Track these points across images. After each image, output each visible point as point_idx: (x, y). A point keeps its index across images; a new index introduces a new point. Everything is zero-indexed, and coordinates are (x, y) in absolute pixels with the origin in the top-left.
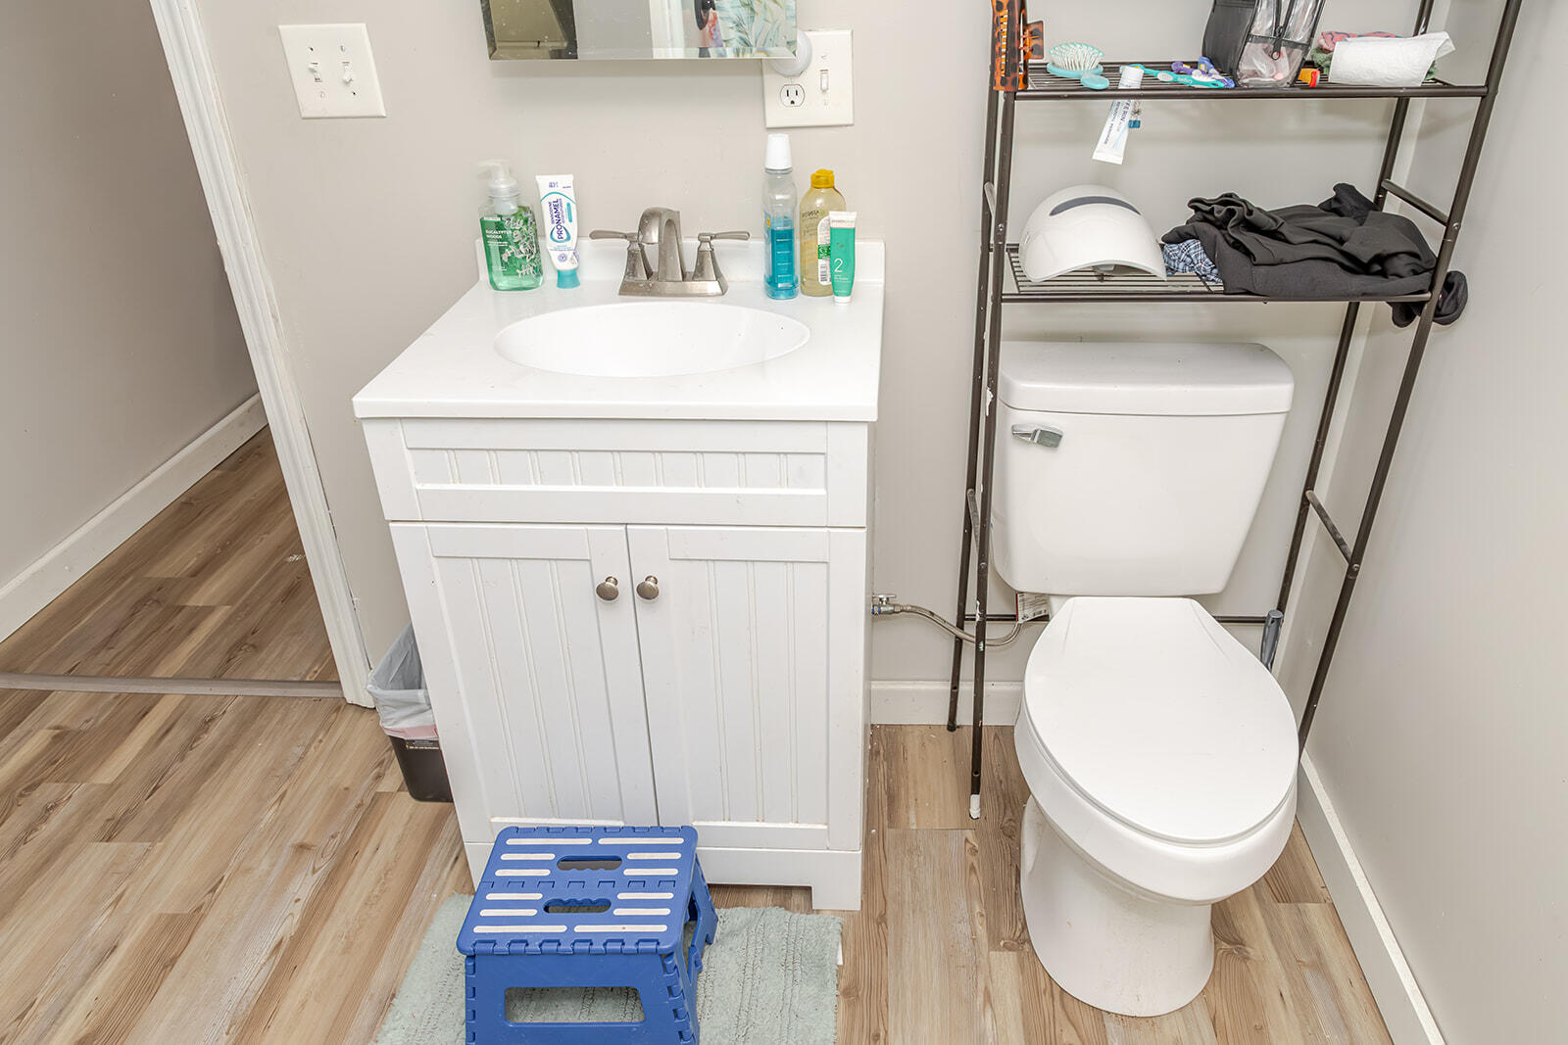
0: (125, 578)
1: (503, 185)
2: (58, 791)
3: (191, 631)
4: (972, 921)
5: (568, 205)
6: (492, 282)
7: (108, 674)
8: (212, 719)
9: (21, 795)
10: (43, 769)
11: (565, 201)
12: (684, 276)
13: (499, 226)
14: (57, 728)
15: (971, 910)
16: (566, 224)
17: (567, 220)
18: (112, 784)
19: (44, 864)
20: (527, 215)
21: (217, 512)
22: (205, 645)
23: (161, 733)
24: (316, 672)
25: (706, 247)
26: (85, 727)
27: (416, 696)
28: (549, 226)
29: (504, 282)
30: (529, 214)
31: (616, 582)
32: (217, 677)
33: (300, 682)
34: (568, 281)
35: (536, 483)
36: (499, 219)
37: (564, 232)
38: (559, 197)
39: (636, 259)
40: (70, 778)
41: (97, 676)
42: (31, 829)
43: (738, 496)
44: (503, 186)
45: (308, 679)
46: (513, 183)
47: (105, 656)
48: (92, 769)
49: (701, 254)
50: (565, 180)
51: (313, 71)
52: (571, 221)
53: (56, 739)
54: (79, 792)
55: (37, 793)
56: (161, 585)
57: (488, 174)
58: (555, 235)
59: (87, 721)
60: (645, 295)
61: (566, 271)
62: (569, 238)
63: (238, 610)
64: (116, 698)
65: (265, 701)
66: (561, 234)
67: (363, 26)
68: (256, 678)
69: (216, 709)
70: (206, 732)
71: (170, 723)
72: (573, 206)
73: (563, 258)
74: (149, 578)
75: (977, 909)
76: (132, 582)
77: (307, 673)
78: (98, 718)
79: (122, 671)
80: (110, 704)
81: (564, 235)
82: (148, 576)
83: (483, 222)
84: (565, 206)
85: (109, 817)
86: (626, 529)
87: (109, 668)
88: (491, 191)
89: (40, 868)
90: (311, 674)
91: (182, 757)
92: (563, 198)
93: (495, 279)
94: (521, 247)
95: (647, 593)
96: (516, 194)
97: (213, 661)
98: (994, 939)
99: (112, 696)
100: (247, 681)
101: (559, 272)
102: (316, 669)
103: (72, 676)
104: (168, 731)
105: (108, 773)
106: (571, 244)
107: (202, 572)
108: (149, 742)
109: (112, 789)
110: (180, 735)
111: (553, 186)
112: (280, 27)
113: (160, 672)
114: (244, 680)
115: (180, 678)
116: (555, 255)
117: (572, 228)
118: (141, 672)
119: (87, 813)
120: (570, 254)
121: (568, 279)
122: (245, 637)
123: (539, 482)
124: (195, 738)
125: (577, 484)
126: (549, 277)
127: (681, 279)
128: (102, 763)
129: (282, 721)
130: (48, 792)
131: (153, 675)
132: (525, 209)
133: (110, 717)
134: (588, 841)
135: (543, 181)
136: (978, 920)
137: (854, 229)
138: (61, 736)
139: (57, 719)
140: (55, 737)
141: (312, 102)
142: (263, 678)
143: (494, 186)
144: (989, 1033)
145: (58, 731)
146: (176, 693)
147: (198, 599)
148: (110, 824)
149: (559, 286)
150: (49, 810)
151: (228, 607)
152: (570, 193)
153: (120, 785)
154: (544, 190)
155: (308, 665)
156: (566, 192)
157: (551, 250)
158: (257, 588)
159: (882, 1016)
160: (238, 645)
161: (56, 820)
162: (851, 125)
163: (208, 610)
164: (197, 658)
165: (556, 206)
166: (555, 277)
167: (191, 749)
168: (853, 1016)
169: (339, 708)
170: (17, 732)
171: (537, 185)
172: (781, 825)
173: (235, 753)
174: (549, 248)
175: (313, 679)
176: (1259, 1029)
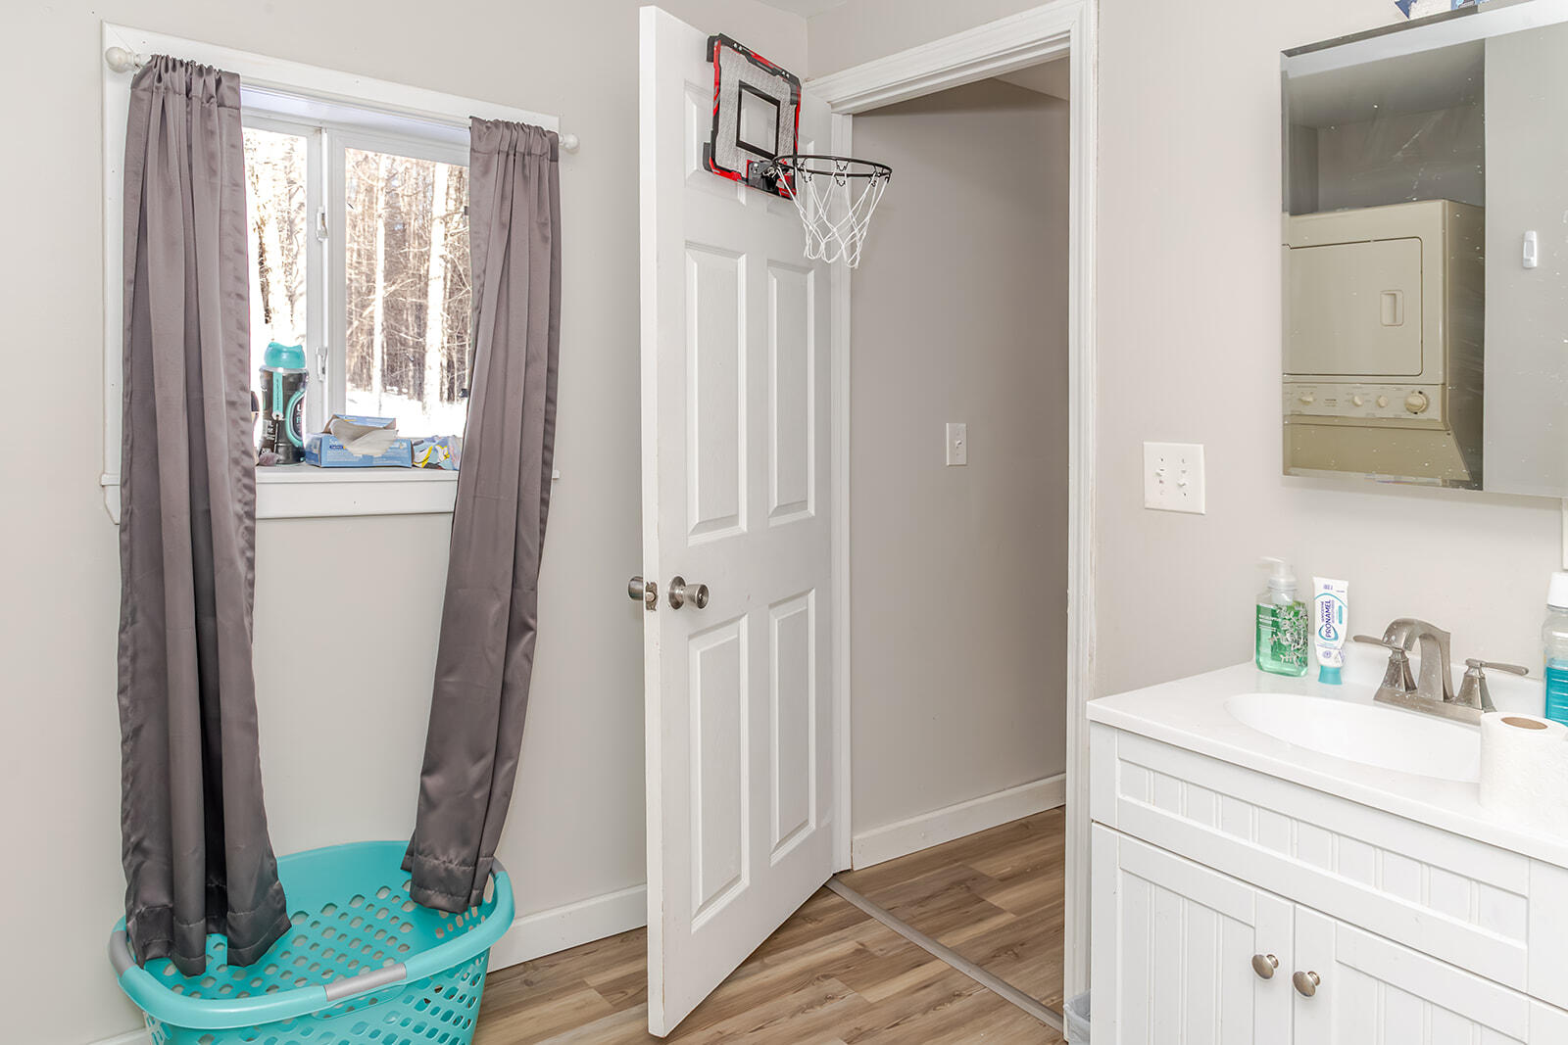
0: (956, 861)
2: (839, 989)
3: (980, 920)
5: (1340, 607)
6: (1258, 662)
7: (910, 923)
8: (959, 995)
9: (818, 979)
10: (840, 968)
11: (1337, 604)
12: (1446, 697)
13: (1274, 613)
14: (862, 945)
16: (1335, 624)
17: (1337, 621)
18: (872, 1004)
19: (805, 1034)
20: (1300, 611)
21: (1041, 841)
22: (986, 935)
23: (920, 986)
24: (1053, 1001)
25: (1475, 673)
26: (879, 953)
28: (1319, 623)
29: (1269, 664)
30: (1301, 609)
31: (1276, 964)
32: (980, 965)
33: (1037, 1001)
34: (1330, 677)
35: (1217, 827)
37: (1332, 631)
38: (1331, 598)
39: (1397, 671)
40: (851, 984)
41: (904, 921)
42: (811, 1005)
44: (1282, 581)
45: (1044, 1003)
46: (1292, 580)
47: (915, 910)
48: (865, 986)
49: (1469, 681)
50: (1340, 586)
51: (1159, 475)
52: (1340, 622)
53: (858, 952)
54: (851, 996)
55: (827, 982)
56: (977, 878)
57: (1271, 567)
58: (1324, 633)
59: (881, 950)
60: (1399, 706)
61: (1330, 668)
62: (1336, 638)
63: (1021, 921)
64: (907, 943)
65: (1004, 1002)
66: (1330, 633)
67: (1202, 446)
68: (1006, 981)
69: (965, 989)
70: (950, 1002)
71: (929, 982)
72: (1345, 610)
73: (1327, 655)
74: (972, 869)
76: (960, 866)
77: (1045, 999)
78: (889, 952)
79: (922, 926)
80: (900, 946)
81: (1332, 634)
82: (971, 866)
83: (1259, 608)
84: (1336, 608)
85: (858, 1026)
86: (1295, 908)
87: (915, 920)
88: (1270, 582)
89: (802, 1036)
90: (1048, 1000)
91: (925, 1012)
92: (1335, 600)
93: (1261, 660)
94: (1288, 635)
95: (1303, 986)
96: (1293, 589)
97: (983, 951)
99: (905, 941)
100: (998, 979)
101: (1322, 667)
102: (1054, 998)
103: (890, 914)
104: (926, 987)
105: (873, 995)
106: (1339, 644)
107: (1009, 881)
108: (908, 989)
109: (870, 1007)
110: (933, 994)
111: (1329, 589)
112: (1145, 443)
113: (943, 940)
114: (997, 978)
115: (955, 952)
117: (1342, 629)
118: (932, 934)
119: (847, 1015)
120: (1335, 653)
122: (1014, 945)
123: (1220, 826)
124: (940, 1002)
125: (1254, 841)
126: (1313, 670)
127: (1442, 699)
128: (874, 985)
129: (1006, 1026)
130: (833, 985)
131: (939, 940)
132: (1299, 604)
133: (896, 955)
135: (1319, 583)
138: (861, 952)
139: (865, 938)
140: (857, 950)
141: (1154, 497)
142: (1012, 984)
143: (1273, 578)
145: (860, 947)
146: (947, 961)
147: (996, 900)
148: (855, 1032)
149: (1320, 680)
150: (828, 998)
151: (1012, 915)
152: (1344, 597)
153: (877, 1008)
154: (1319, 589)
155: (1048, 992)
156: (1338, 595)
157: (1318, 646)
158: (1043, 911)
160: (1006, 949)
161: (828, 1008)
163: (998, 911)
164: (975, 942)
165: (1328, 606)
166: (1317, 672)
167: (934, 1009)
169: (1057, 1041)
170: (838, 934)
171: (1313, 584)
173: (962, 1030)
174: (1316, 643)
175: (1048, 1005)
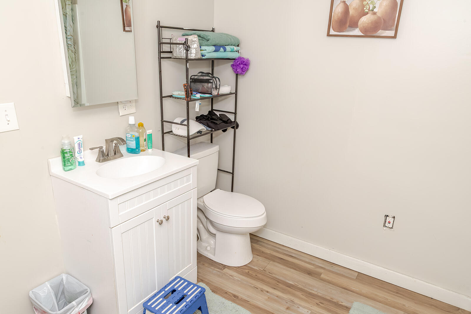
1: (66, 142)
4: (214, 270)
6: (64, 169)
11: (81, 142)
15: (212, 269)
16: (81, 149)
25: (117, 146)
27: (73, 304)
28: (77, 150)
34: (81, 164)
35: (144, 202)
36: (69, 150)
43: (179, 189)
46: (69, 140)
49: (115, 148)
50: (81, 137)
52: (82, 147)
58: (79, 152)
61: (81, 162)
73: (81, 158)
75: (213, 268)
84: (81, 144)
86: (161, 206)
95: (167, 219)
96: (70, 143)
98: (221, 269)
101: (79, 162)
111: (79, 139)
116: (79, 158)
120: (83, 156)
121: (82, 164)
134: (163, 292)
135: (76, 138)
136: (215, 269)
137: (152, 134)
143: (63, 142)
144: (238, 279)
149: (79, 166)
152: (82, 140)
154: (76, 140)
157: (78, 156)
159: (223, 290)
162: (135, 113)
165: (79, 144)
168: (219, 294)
172: (184, 269)
176: (263, 252)
